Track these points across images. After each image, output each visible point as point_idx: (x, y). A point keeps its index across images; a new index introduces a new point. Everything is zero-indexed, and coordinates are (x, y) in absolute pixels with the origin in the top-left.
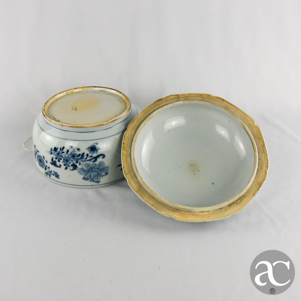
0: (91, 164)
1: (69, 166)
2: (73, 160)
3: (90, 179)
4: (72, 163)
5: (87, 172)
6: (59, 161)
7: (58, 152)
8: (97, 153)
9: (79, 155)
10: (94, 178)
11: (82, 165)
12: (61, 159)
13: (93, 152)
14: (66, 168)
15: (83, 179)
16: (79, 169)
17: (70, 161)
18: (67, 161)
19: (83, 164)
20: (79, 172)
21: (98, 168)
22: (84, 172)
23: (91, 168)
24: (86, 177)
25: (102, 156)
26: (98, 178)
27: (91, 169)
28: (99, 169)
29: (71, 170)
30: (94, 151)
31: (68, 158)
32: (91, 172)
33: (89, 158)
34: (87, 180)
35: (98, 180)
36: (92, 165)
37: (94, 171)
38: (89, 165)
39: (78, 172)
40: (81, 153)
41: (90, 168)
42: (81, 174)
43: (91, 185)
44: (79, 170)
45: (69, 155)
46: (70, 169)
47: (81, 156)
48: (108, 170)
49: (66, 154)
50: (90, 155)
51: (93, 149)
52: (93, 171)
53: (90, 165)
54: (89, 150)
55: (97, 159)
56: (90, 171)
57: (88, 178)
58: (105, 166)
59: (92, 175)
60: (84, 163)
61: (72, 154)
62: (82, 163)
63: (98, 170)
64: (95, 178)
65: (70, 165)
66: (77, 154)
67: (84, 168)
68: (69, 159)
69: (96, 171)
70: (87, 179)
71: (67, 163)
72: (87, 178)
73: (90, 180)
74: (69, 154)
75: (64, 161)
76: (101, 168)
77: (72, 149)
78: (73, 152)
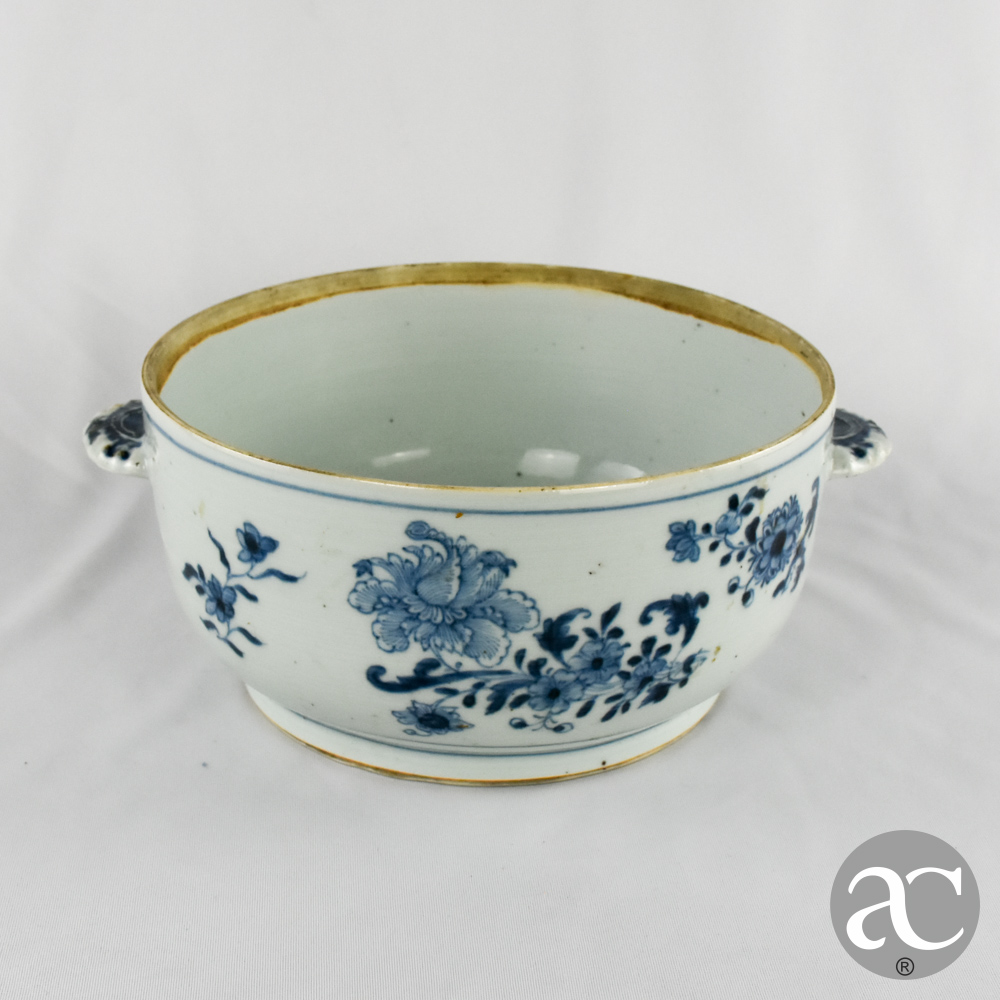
0: (453, 650)
1: (590, 633)
2: (561, 677)
3: (467, 560)
4: (568, 655)
5: (483, 609)
6: (649, 643)
7: (647, 688)
8: (414, 702)
9: (518, 703)
10: (445, 565)
11: (507, 648)
12: (634, 661)
13: (438, 711)
14: (610, 615)
15: (514, 563)
16: (533, 622)
17: (576, 664)
18: (597, 664)
19: (502, 658)
20: (533, 607)
21: (415, 618)
22: (500, 607)
23: (452, 626)
24: (495, 572)
25: (385, 678)
26: (414, 560)
27: (456, 622)
28: (406, 610)
29: (581, 610)
30: (427, 715)
31: (590, 676)
32: (459, 606)
33: (464, 686)
34: (489, 553)
35: (419, 544)
36: (448, 646)
37: (437, 606)
38: (467, 651)
39: (539, 605)
40: (505, 714)
41: (460, 627)
42: (518, 597)
43: (465, 519)
44: (528, 619)
45: (577, 697)
46: (587, 613)
47: (511, 699)
48: (355, 590)
49: (596, 697)
50: (456, 701)
51: (433, 722)
52: (447, 607)
53: (459, 647)
54: (458, 720)
55: (415, 671)
56: (466, 609)
57: (480, 566)
58: (374, 616)
59: (455, 584)
60: (495, 660)
61: (561, 702)
62: (509, 664)
63: (412, 610)
64: (438, 560)
65: (583, 639)
66: (533, 707)
67: (498, 632)
68: (582, 677)
69: (428, 605)
70: (490, 559)
71: (598, 647)
72: (488, 566)
73: (472, 552)
74: (579, 700)
75: (613, 653)
76: (394, 618)
77: (554, 722)
78: (551, 713)
